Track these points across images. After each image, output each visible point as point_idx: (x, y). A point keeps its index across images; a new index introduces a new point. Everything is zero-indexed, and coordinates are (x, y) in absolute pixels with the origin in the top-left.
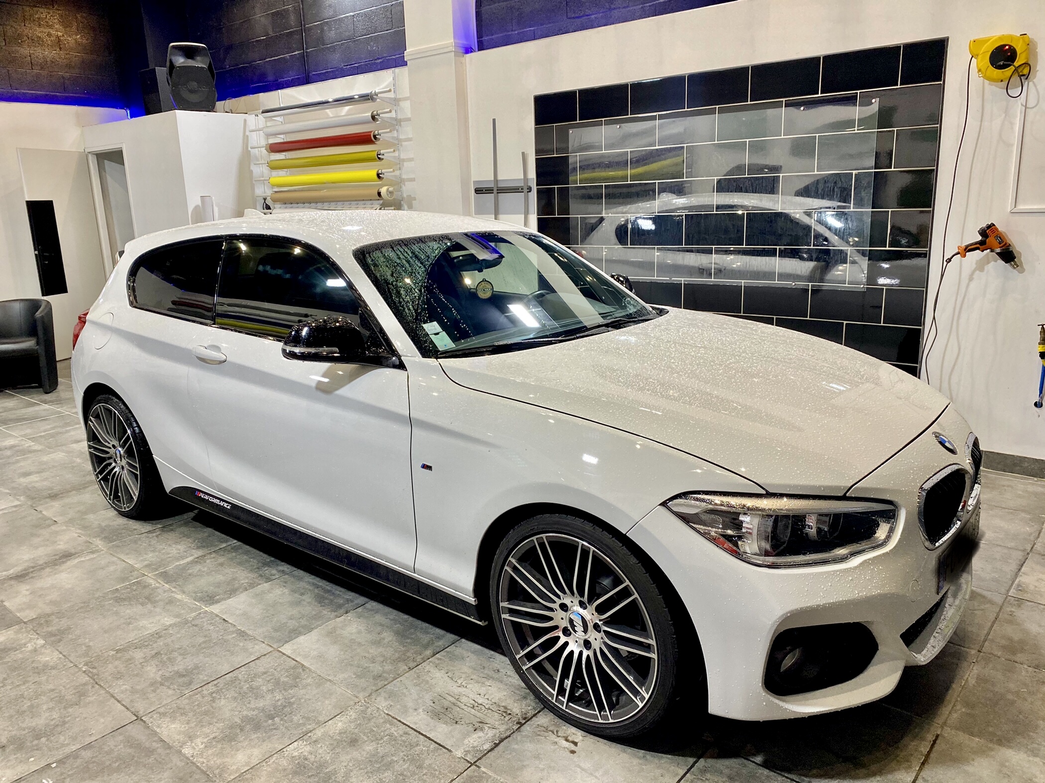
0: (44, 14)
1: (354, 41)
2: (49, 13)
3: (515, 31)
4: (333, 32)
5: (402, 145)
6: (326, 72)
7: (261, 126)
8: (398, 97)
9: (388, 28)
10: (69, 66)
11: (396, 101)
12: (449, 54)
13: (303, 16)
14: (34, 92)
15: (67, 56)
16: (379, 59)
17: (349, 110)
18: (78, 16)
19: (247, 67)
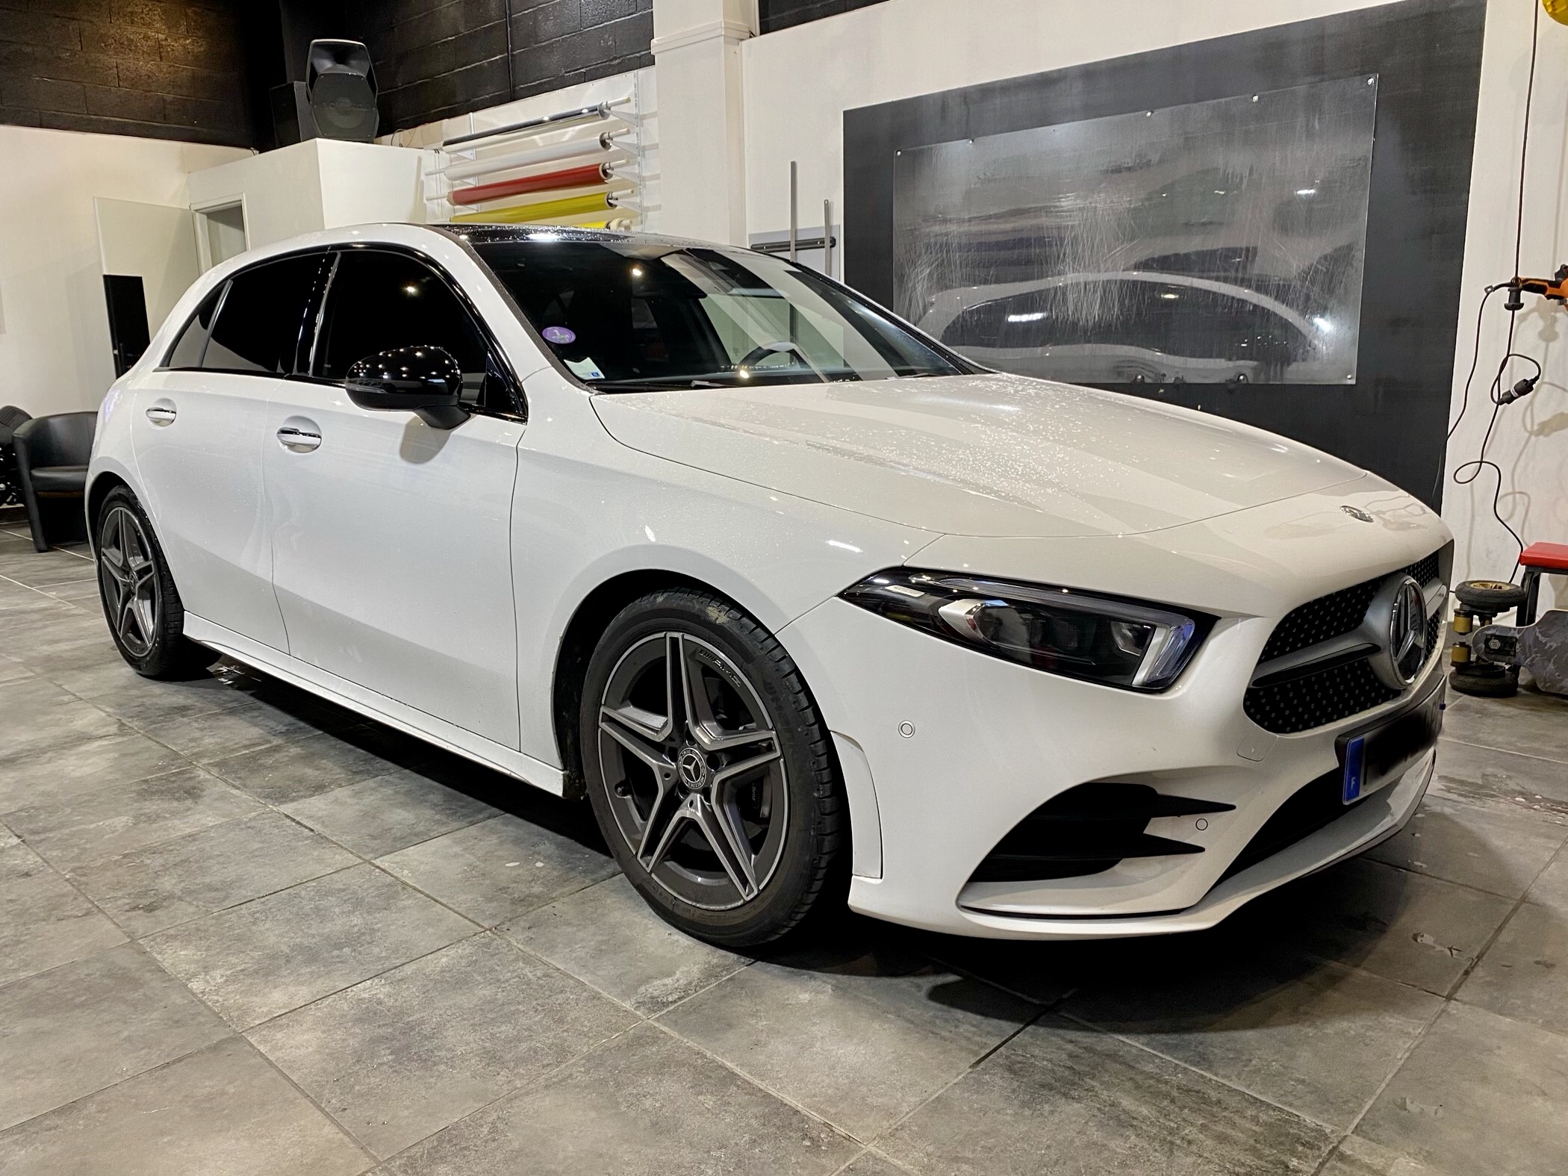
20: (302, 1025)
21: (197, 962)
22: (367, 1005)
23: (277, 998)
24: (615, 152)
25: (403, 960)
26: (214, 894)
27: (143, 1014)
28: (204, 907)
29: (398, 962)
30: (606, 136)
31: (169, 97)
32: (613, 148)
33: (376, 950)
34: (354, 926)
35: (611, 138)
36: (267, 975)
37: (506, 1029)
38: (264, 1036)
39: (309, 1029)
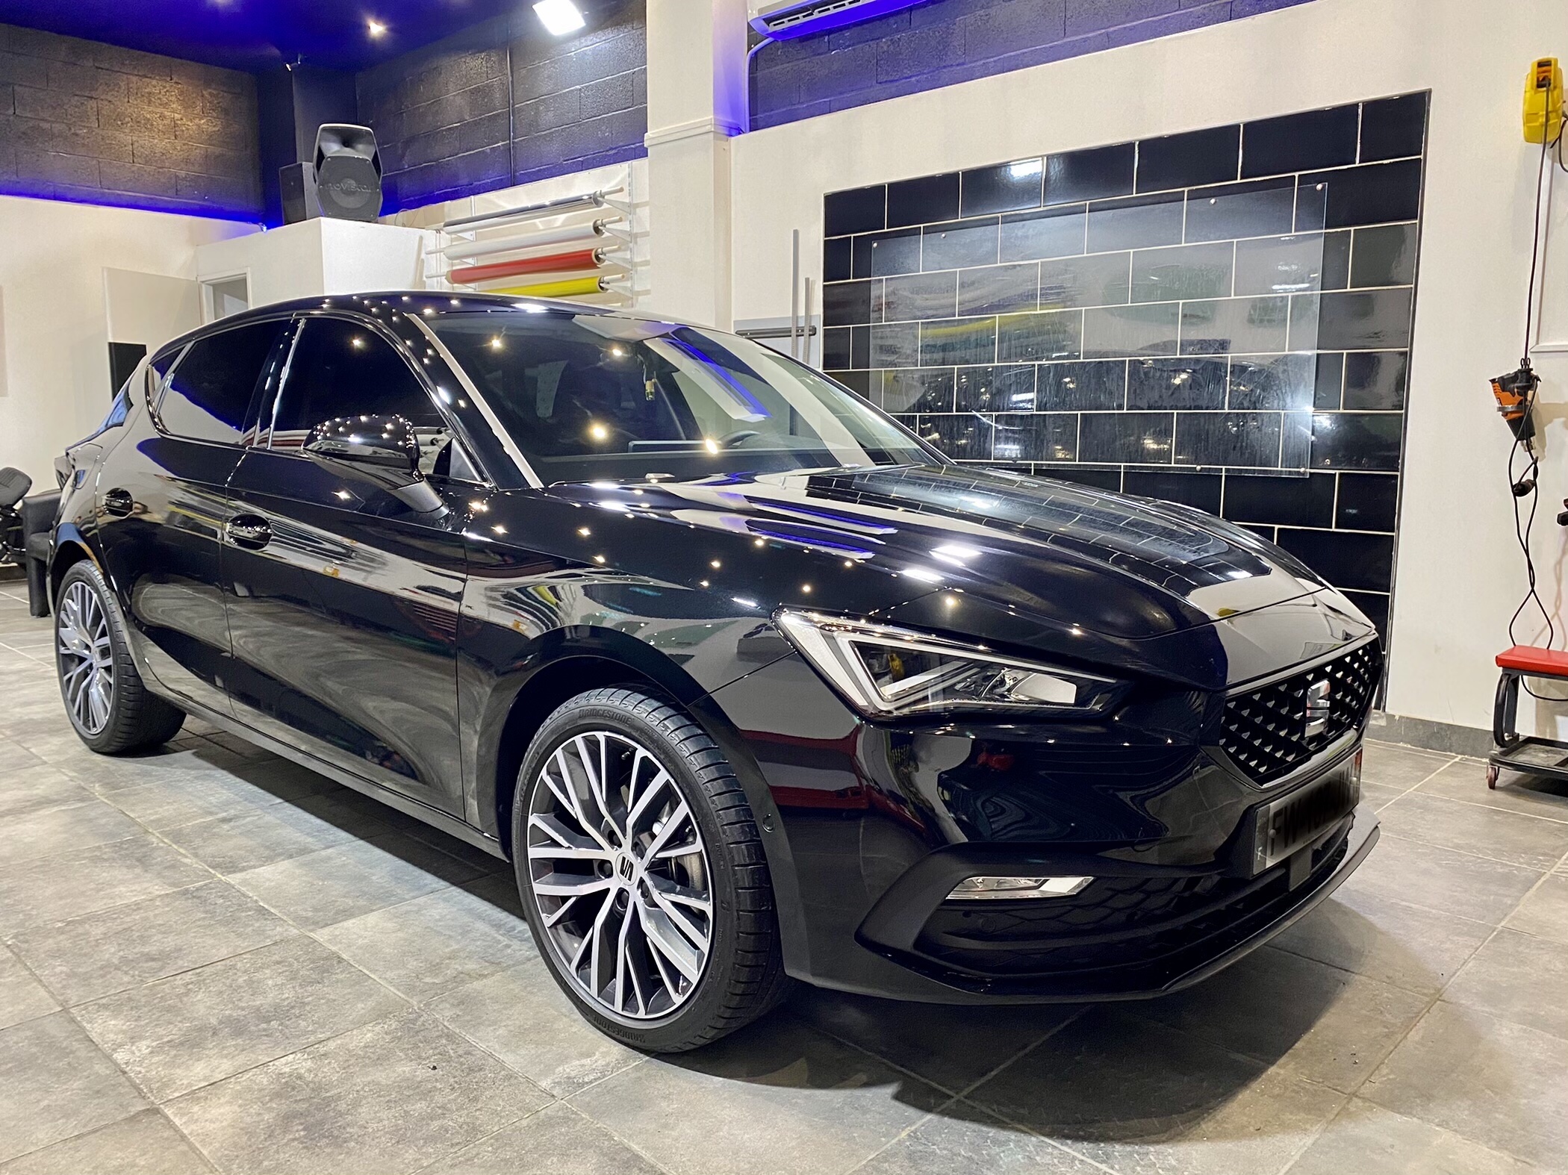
0: (158, 88)
1: (579, 125)
2: (165, 87)
3: (802, 103)
4: (551, 114)
5: (636, 271)
6: (538, 171)
7: (443, 246)
8: (635, 202)
9: (627, 105)
10: (187, 161)
11: (632, 207)
12: (705, 136)
13: (513, 92)
14: (133, 194)
15: (184, 147)
16: (611, 149)
17: (567, 219)
18: (204, 92)
19: (432, 165)
20: (219, 1098)
21: (124, 1032)
22: (286, 1079)
23: (198, 1071)
24: (608, 237)
25: (328, 1034)
26: (150, 964)
27: (65, 1083)
28: (140, 976)
29: (322, 1036)
30: (599, 222)
31: (183, 174)
32: (606, 234)
33: (303, 1024)
34: (284, 1000)
35: (603, 225)
36: (192, 1047)
37: (420, 1107)
38: (181, 1108)
39: (227, 1102)
